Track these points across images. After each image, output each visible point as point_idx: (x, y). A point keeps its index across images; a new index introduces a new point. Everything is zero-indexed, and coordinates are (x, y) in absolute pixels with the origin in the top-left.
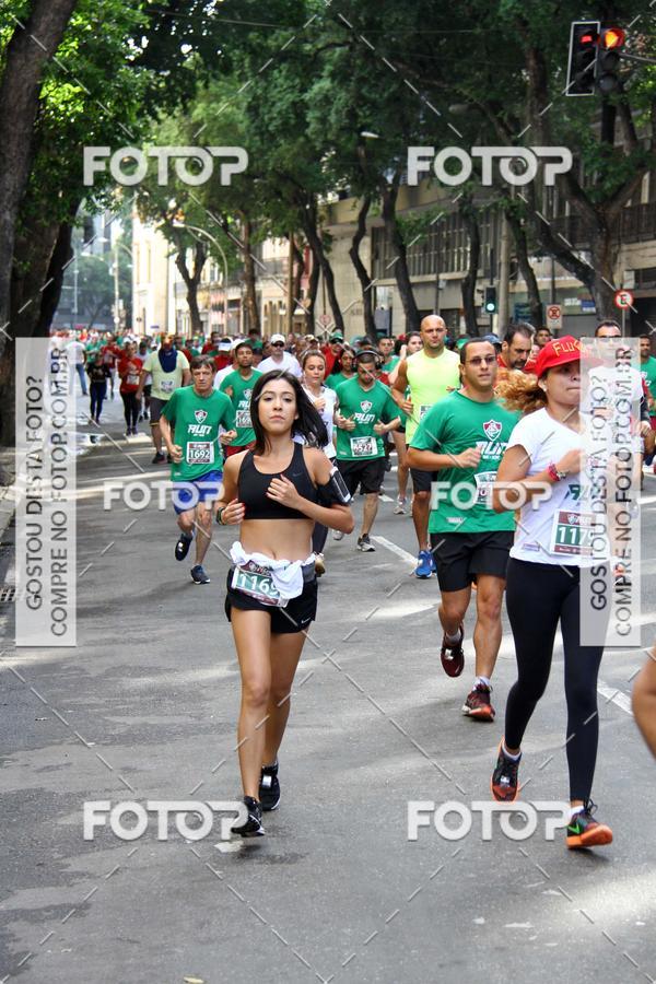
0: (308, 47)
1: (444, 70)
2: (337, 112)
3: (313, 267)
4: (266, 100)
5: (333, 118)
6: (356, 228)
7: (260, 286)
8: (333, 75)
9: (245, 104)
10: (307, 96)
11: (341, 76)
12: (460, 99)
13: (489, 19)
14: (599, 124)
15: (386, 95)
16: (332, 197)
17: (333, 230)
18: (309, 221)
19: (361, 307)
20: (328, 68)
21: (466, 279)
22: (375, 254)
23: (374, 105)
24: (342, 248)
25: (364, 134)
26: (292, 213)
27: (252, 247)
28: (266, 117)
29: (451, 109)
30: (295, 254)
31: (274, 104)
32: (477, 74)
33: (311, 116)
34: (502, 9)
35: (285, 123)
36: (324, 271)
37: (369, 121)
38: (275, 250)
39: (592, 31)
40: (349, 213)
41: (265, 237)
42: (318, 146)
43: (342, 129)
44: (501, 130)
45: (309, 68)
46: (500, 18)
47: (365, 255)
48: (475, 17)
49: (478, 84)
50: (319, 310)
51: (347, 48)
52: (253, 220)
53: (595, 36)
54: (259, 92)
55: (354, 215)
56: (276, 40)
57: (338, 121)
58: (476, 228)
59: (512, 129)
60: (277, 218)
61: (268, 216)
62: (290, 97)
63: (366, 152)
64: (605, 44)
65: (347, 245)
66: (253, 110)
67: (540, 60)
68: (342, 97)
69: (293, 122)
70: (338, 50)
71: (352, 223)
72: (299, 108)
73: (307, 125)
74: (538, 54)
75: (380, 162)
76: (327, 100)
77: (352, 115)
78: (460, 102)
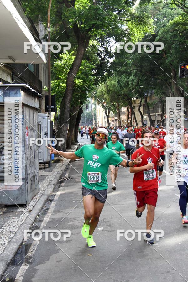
0: (129, 70)
1: (156, 74)
2: (135, 82)
3: (131, 113)
4: (121, 80)
5: (134, 84)
6: (139, 105)
7: (121, 116)
8: (134, 75)
9: (117, 81)
10: (129, 79)
11: (136, 75)
12: (159, 79)
13: (164, 64)
14: (187, 83)
15: (144, 79)
16: (135, 99)
17: (135, 105)
18: (130, 104)
19: (141, 120)
20: (133, 74)
21: (162, 114)
22: (144, 110)
23: (142, 81)
24: (137, 108)
25: (141, 86)
26: (127, 102)
27: (119, 109)
28: (121, 84)
29: (157, 81)
30: (128, 110)
31: (122, 81)
32: (163, 74)
33: (130, 83)
34: (166, 62)
35: (125, 85)
36: (133, 113)
37: (141, 84)
38: (124, 109)
39: (184, 65)
40: (138, 102)
41: (122, 107)
42: (131, 89)
43: (136, 85)
44: (167, 85)
45: (129, 74)
46: (166, 64)
47: (141, 110)
48: (162, 64)
49: (163, 76)
50: (132, 121)
51: (136, 70)
52: (119, 104)
53: (184, 67)
54: (120, 79)
55: (139, 102)
56: (123, 69)
57: (135, 84)
58: (163, 104)
59: (170, 84)
60: (124, 103)
61: (122, 103)
62: (126, 80)
63: (141, 90)
64: (186, 68)
65: (138, 108)
66: (118, 82)
67: (175, 71)
68: (136, 79)
69: (126, 84)
70: (135, 71)
71: (139, 104)
72: (128, 82)
73: (129, 85)
74: (174, 70)
75: (144, 92)
76: (133, 80)
77: (138, 83)
78: (159, 80)
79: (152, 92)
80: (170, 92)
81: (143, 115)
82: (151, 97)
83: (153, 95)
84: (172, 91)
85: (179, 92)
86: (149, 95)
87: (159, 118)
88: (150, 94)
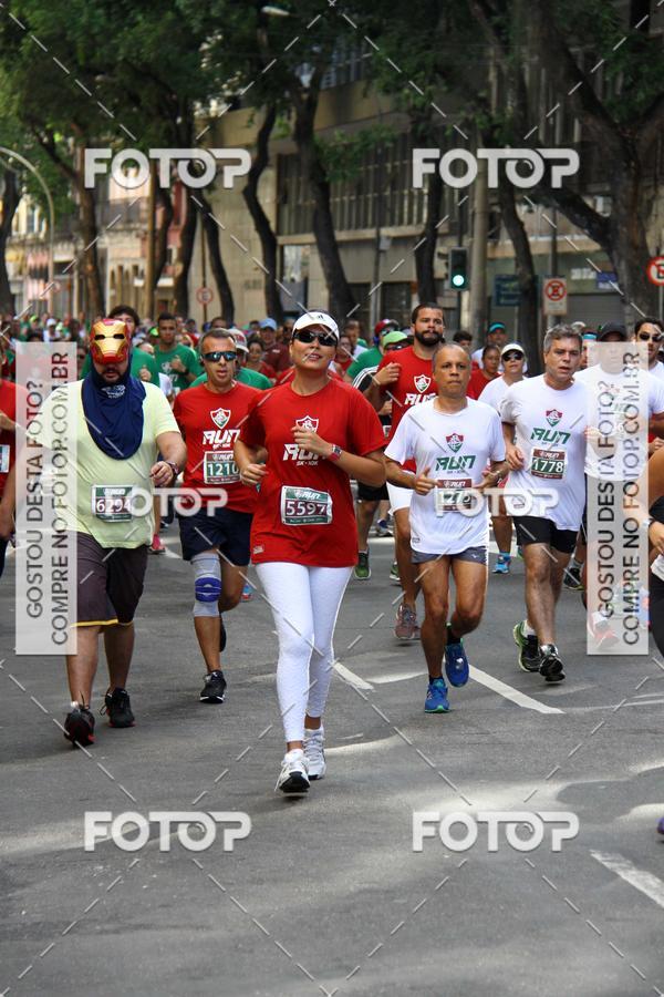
3: (186, 215)
16: (216, 107)
19: (260, 277)
21: (422, 236)
22: (283, 195)
25: (267, 9)
26: (155, 129)
30: (159, 194)
36: (203, 221)
40: (243, 130)
42: (196, 26)
47: (267, 196)
50: (194, 280)
55: (252, 133)
63: (268, 38)
71: (249, 145)
79: (353, 61)
80: (498, 67)
81: (281, 240)
82: (342, 96)
83: (361, 85)
84: (511, 58)
85: (562, 71)
86: (331, 79)
87: (403, 267)
88: (338, 71)
